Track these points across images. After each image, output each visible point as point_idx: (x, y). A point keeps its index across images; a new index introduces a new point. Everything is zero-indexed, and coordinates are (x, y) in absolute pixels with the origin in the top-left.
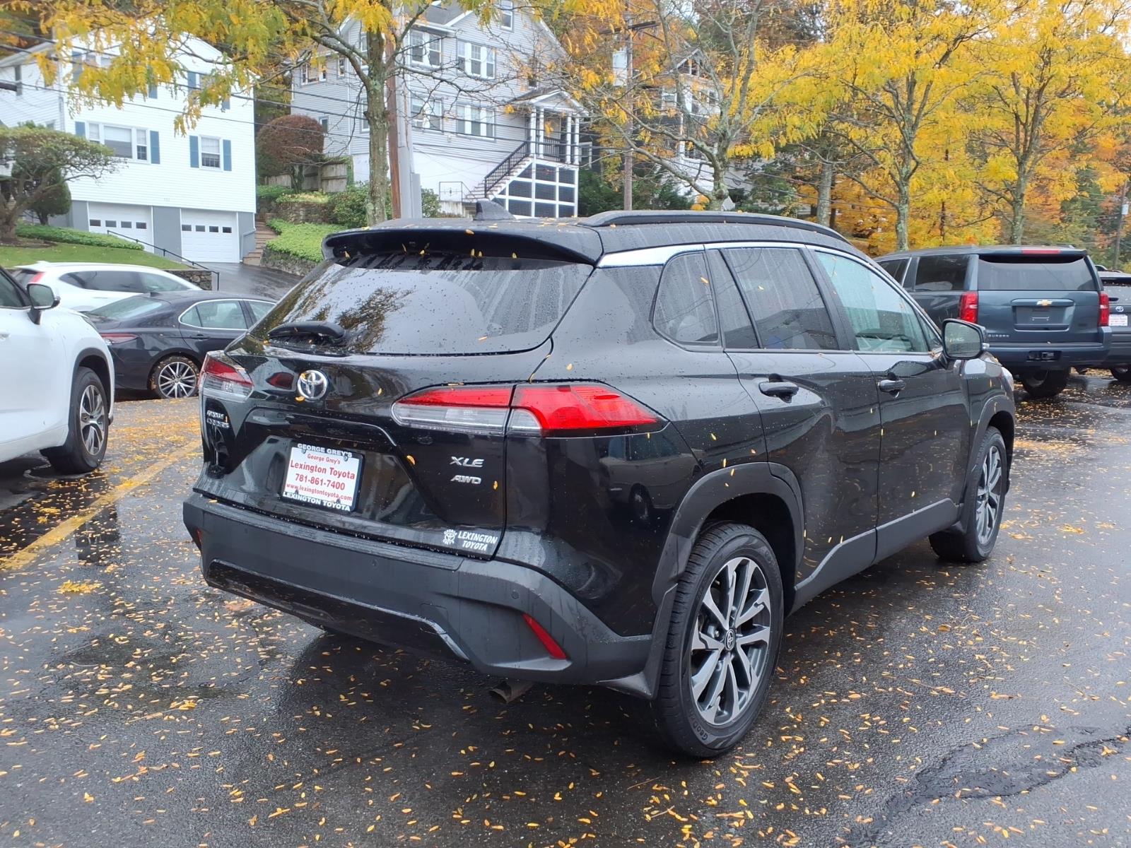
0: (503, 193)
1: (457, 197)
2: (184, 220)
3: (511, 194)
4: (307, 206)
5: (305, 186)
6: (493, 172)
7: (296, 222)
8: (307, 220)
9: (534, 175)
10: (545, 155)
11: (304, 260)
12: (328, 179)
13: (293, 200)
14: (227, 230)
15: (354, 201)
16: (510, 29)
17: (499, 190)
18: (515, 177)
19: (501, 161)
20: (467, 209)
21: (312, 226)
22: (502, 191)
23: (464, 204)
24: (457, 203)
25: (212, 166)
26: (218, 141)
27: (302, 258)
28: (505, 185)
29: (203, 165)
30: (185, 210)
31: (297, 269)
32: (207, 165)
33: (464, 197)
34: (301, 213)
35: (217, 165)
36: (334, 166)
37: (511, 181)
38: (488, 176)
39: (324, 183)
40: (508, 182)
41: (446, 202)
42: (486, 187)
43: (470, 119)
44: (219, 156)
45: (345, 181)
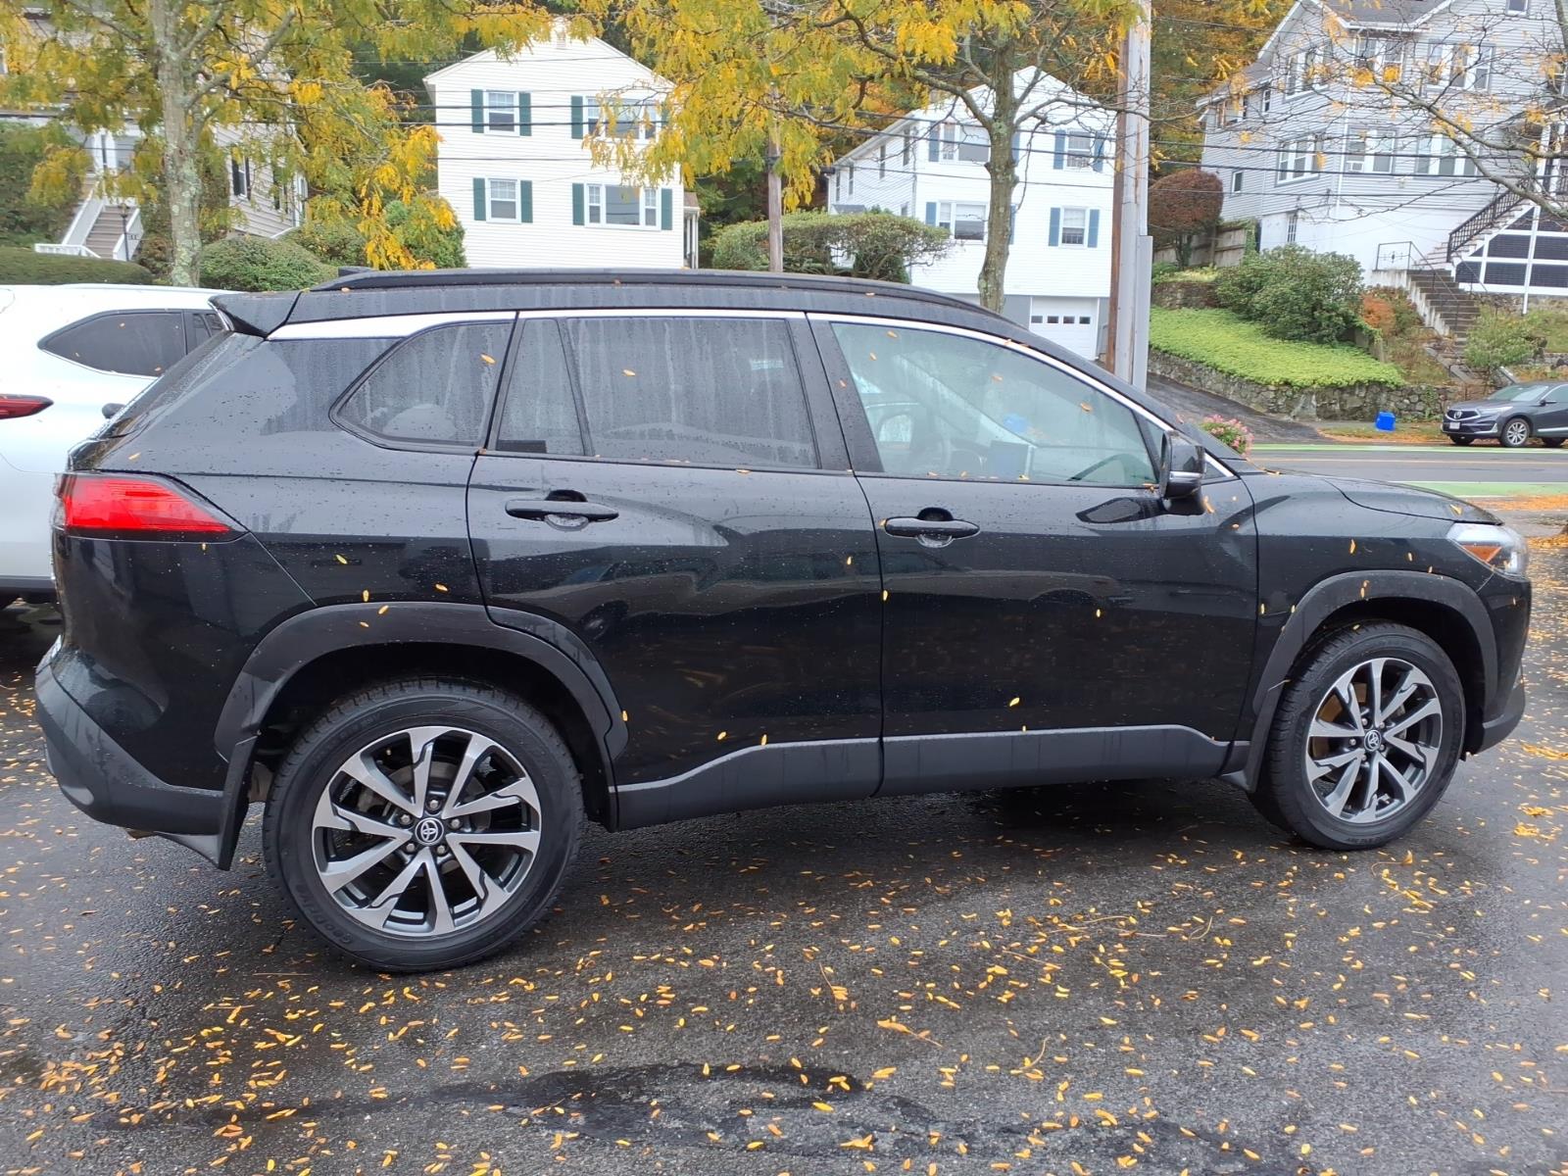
0: (1479, 253)
1: (1403, 264)
2: (1034, 312)
3: (1490, 254)
4: (1188, 287)
5: (1192, 261)
6: (1465, 225)
7: (1171, 307)
8: (1186, 304)
9: (1535, 224)
10: (1558, 193)
11: (1167, 355)
12: (1222, 251)
13: (1171, 280)
14: (1085, 321)
15: (1244, 276)
16: (1524, 14)
17: (1472, 250)
18: (1503, 230)
19: (1481, 207)
20: (1413, 279)
21: (1191, 312)
22: (1478, 251)
23: (1409, 272)
24: (1400, 272)
25: (1074, 242)
26: (1084, 211)
27: (1166, 352)
28: (1484, 242)
29: (1063, 242)
30: (1036, 298)
31: (1158, 366)
32: (1068, 242)
33: (1412, 263)
34: (1179, 295)
35: (1080, 241)
36: (1232, 233)
37: (1494, 235)
38: (1455, 232)
39: (1219, 255)
40: (1488, 238)
41: (1385, 271)
42: (1449, 247)
43: (1438, 153)
44: (1083, 230)
45: (1243, 251)
